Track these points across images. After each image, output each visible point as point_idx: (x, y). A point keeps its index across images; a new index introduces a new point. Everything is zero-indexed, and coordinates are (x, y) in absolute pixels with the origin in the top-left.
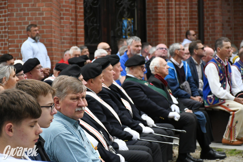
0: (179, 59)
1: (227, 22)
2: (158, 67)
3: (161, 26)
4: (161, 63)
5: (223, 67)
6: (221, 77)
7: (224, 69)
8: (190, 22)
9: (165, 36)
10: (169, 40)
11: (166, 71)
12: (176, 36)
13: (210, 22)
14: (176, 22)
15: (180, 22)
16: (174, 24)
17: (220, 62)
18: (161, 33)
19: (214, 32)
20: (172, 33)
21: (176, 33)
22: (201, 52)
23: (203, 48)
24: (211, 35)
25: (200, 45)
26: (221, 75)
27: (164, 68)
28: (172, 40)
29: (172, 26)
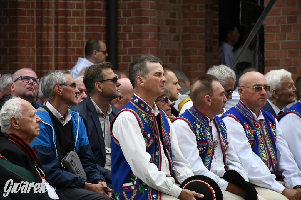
0: (64, 106)
1: (168, 22)
2: (18, 119)
3: (23, 28)
4: (25, 110)
5: (151, 119)
6: (148, 140)
7: (153, 123)
8: (88, 21)
9: (33, 49)
10: (40, 59)
11: (34, 127)
12: (57, 51)
13: (131, 22)
14: (57, 21)
15: (65, 21)
16: (52, 25)
17: (144, 109)
18: (23, 43)
19: (140, 43)
20: (48, 44)
21: (56, 44)
22: (111, 88)
23: (115, 80)
24: (132, 52)
25: (110, 73)
26: (149, 135)
27: (32, 122)
28: (48, 59)
29: (48, 29)
